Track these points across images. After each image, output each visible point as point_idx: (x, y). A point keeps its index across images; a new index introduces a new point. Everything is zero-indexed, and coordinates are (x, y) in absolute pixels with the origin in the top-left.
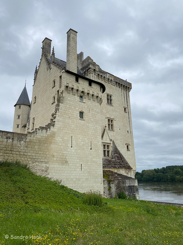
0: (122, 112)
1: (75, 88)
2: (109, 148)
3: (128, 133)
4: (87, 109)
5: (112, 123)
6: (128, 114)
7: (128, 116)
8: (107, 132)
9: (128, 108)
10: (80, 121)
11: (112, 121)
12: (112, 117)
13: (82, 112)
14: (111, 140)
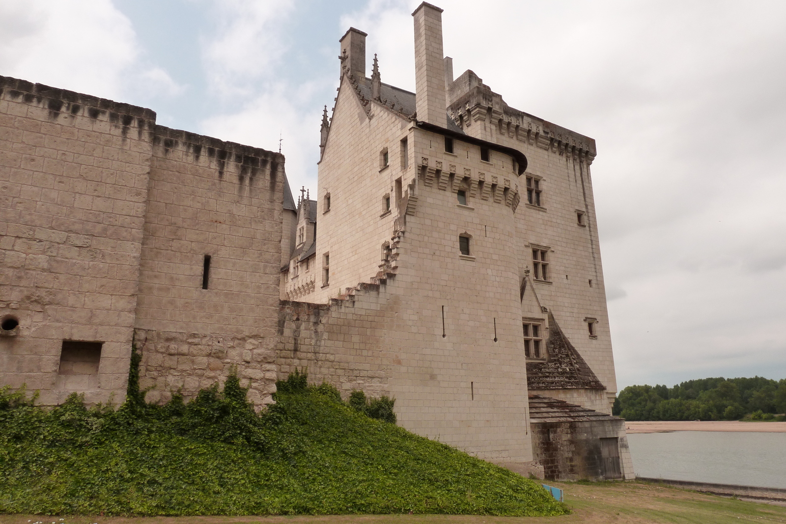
0: (572, 224)
1: (446, 169)
2: (539, 332)
3: (591, 286)
4: (479, 227)
5: (543, 259)
6: (590, 231)
7: (589, 237)
8: (532, 286)
9: (588, 212)
10: (463, 262)
11: (543, 254)
12: (544, 243)
13: (465, 236)
14: (544, 310)
